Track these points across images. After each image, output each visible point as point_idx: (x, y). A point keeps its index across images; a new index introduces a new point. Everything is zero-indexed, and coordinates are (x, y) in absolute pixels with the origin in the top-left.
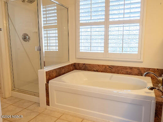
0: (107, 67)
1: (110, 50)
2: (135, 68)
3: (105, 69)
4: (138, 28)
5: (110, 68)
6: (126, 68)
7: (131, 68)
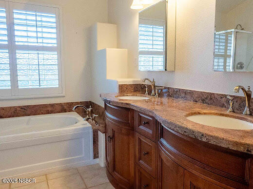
0: (18, 109)
1: (21, 85)
2: (57, 104)
3: (14, 113)
4: (56, 56)
5: (23, 110)
6: (45, 106)
7: (52, 105)
